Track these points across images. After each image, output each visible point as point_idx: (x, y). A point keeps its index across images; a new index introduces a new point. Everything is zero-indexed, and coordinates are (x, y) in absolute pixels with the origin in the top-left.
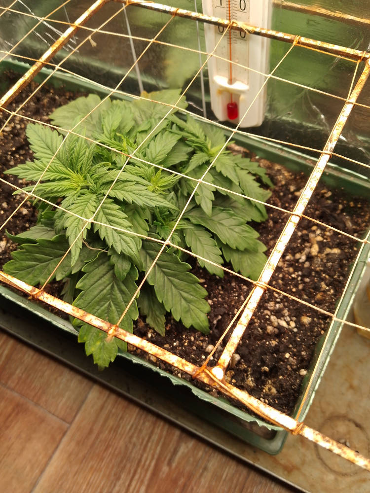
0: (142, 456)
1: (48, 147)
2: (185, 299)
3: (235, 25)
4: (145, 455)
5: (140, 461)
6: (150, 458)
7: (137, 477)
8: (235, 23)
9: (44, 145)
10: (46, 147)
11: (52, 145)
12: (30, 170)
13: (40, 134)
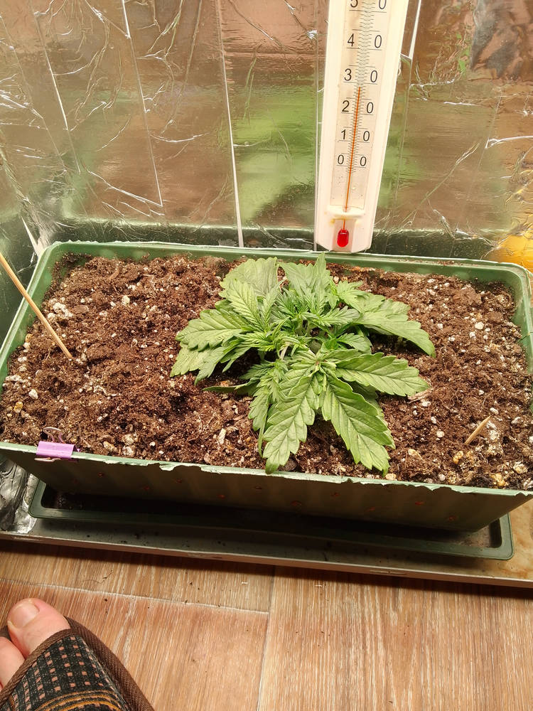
0: (363, 613)
4: (366, 610)
5: (363, 618)
6: (372, 610)
7: (368, 636)
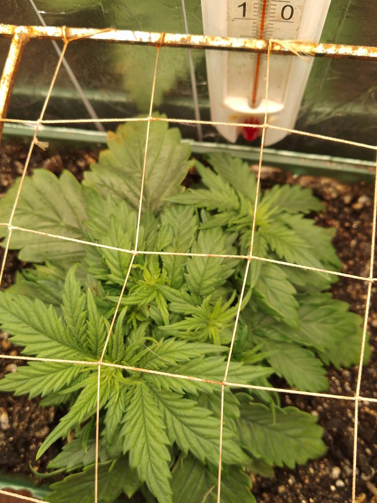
1: (37, 329)
2: (294, 437)
3: (277, 48)
8: (277, 44)
9: (29, 330)
10: (35, 332)
11: (42, 324)
12: (29, 379)
13: (14, 311)
